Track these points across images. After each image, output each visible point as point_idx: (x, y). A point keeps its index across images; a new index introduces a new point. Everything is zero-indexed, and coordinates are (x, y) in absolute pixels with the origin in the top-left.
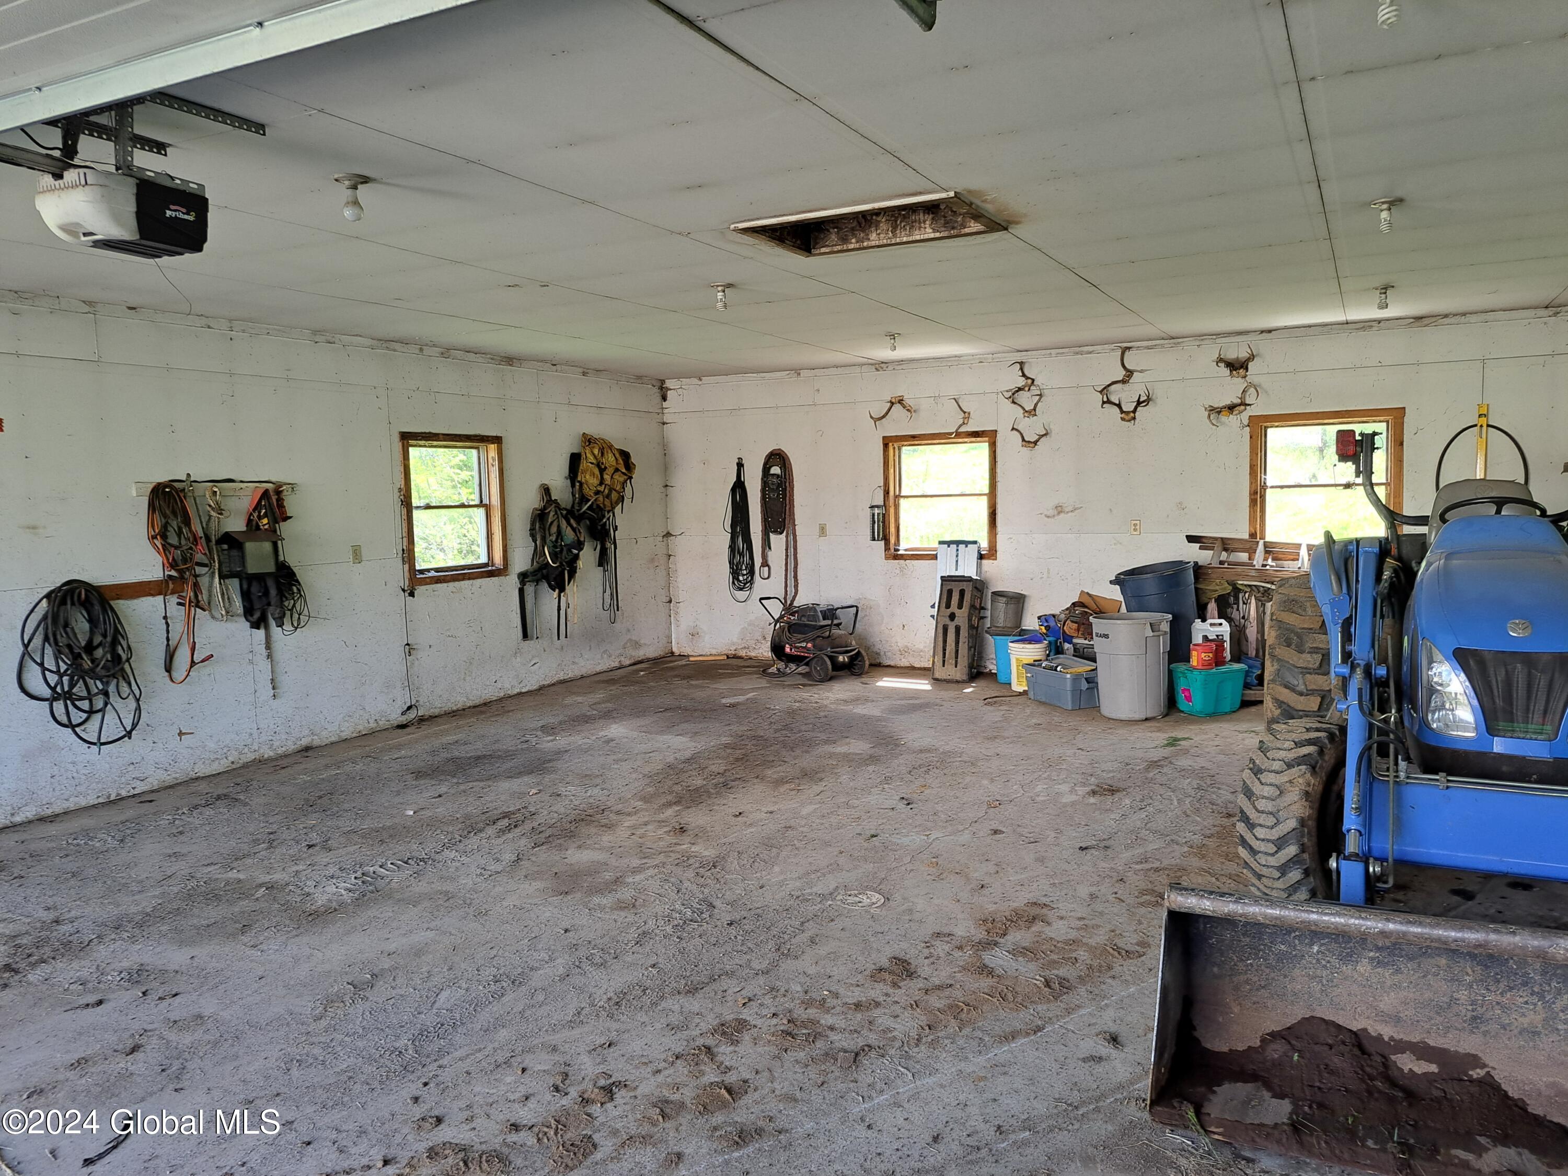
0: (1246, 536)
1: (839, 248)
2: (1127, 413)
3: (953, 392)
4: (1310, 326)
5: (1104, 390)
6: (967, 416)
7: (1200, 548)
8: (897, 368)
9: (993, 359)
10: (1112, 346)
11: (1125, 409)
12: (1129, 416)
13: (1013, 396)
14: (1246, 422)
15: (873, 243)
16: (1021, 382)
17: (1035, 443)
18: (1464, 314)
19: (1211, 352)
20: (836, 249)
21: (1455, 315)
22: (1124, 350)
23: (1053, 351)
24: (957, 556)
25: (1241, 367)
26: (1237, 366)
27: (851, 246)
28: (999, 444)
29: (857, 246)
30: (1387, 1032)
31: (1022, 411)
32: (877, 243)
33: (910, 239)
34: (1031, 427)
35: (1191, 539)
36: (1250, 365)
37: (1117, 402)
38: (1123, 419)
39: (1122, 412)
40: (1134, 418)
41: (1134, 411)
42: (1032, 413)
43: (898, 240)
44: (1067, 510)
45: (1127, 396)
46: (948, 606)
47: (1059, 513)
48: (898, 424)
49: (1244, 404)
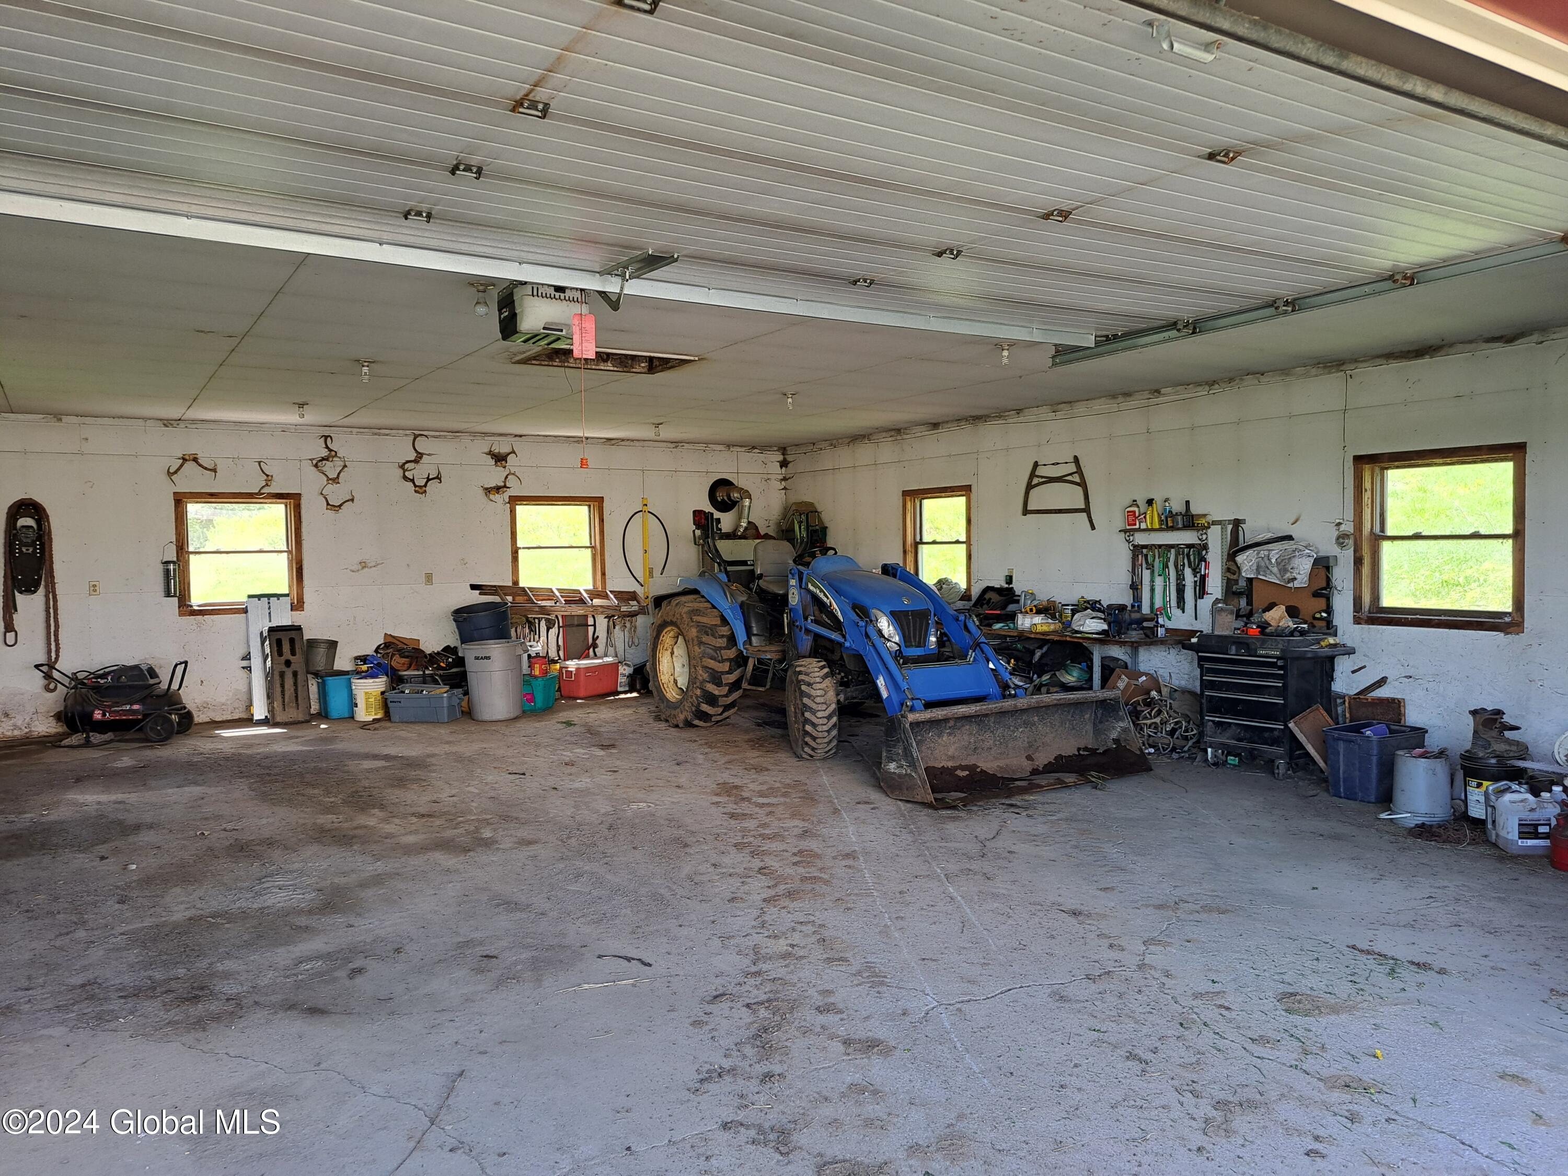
0: (510, 584)
1: (546, 363)
2: (420, 487)
3: (257, 457)
4: (547, 436)
5: (402, 466)
6: (269, 479)
7: (480, 594)
8: (188, 426)
9: (296, 429)
10: (408, 432)
11: (417, 484)
12: (421, 490)
13: (317, 465)
14: (507, 500)
15: (571, 365)
16: (325, 453)
17: (340, 506)
18: (633, 441)
19: (484, 445)
20: (543, 363)
21: (628, 440)
22: (416, 437)
23: (355, 430)
24: (269, 608)
25: (503, 460)
26: (500, 459)
27: (555, 364)
28: (303, 506)
29: (560, 364)
30: (950, 764)
31: (325, 479)
32: (574, 365)
33: (598, 368)
34: (336, 494)
35: (473, 587)
36: (509, 458)
37: (412, 478)
38: (416, 491)
39: (415, 486)
40: (425, 491)
41: (425, 486)
42: (336, 480)
43: (589, 367)
44: (370, 565)
45: (419, 473)
46: (280, 653)
47: (363, 568)
48: (191, 480)
49: (505, 486)
